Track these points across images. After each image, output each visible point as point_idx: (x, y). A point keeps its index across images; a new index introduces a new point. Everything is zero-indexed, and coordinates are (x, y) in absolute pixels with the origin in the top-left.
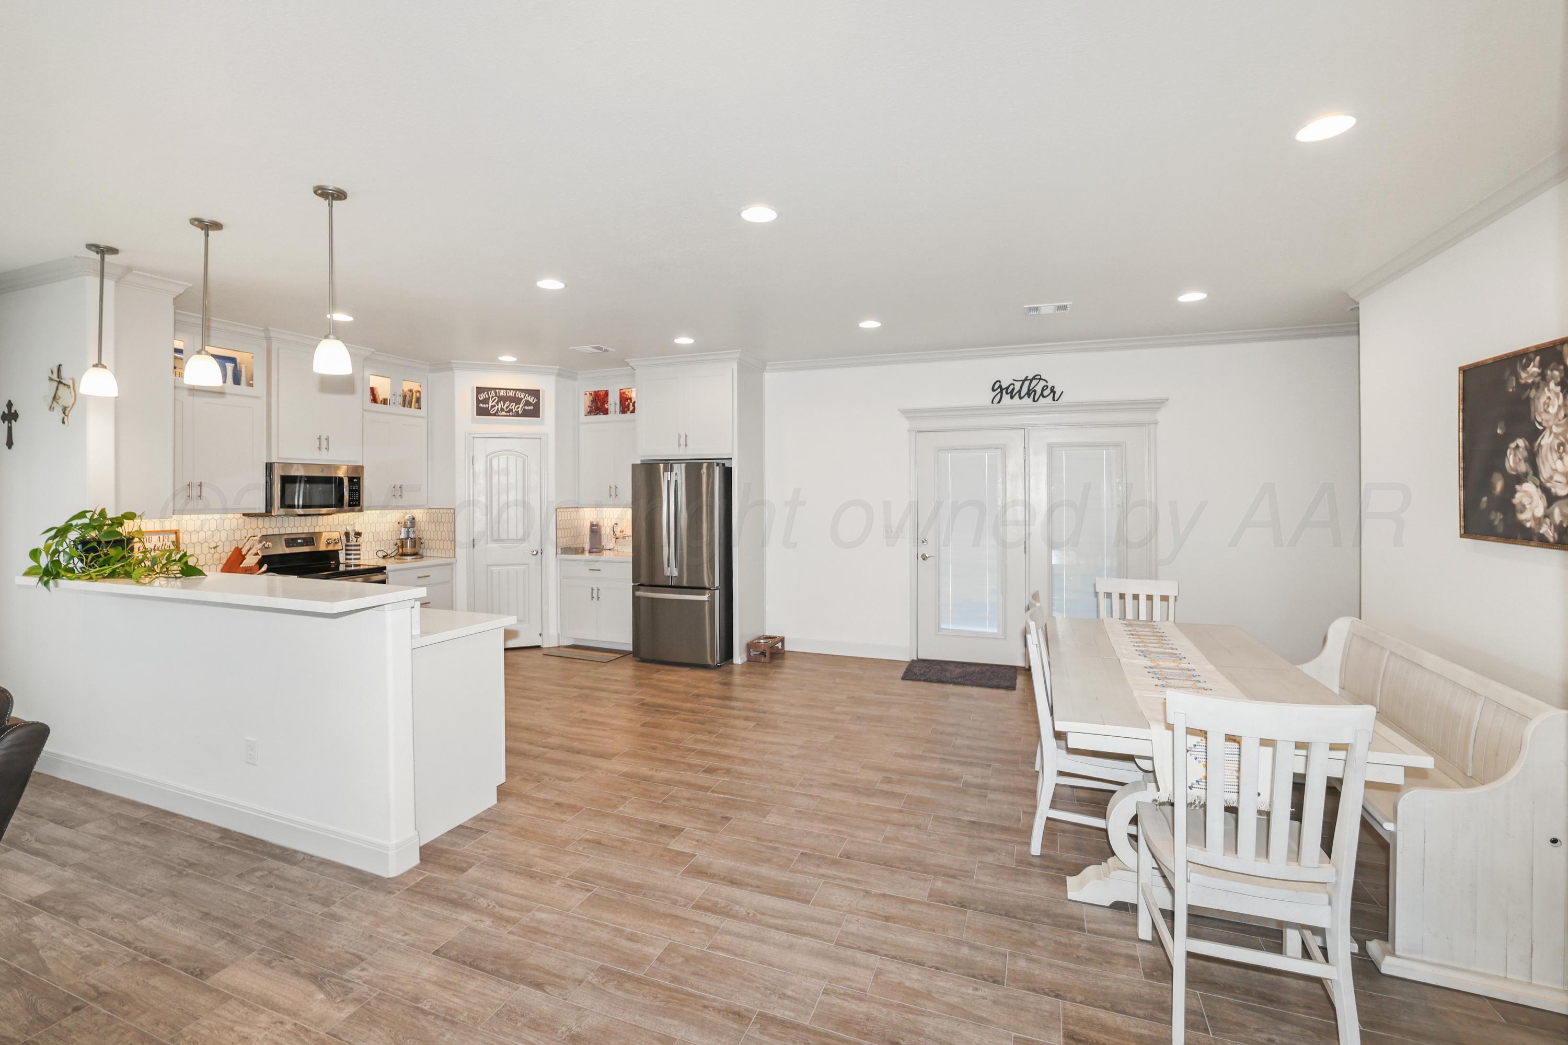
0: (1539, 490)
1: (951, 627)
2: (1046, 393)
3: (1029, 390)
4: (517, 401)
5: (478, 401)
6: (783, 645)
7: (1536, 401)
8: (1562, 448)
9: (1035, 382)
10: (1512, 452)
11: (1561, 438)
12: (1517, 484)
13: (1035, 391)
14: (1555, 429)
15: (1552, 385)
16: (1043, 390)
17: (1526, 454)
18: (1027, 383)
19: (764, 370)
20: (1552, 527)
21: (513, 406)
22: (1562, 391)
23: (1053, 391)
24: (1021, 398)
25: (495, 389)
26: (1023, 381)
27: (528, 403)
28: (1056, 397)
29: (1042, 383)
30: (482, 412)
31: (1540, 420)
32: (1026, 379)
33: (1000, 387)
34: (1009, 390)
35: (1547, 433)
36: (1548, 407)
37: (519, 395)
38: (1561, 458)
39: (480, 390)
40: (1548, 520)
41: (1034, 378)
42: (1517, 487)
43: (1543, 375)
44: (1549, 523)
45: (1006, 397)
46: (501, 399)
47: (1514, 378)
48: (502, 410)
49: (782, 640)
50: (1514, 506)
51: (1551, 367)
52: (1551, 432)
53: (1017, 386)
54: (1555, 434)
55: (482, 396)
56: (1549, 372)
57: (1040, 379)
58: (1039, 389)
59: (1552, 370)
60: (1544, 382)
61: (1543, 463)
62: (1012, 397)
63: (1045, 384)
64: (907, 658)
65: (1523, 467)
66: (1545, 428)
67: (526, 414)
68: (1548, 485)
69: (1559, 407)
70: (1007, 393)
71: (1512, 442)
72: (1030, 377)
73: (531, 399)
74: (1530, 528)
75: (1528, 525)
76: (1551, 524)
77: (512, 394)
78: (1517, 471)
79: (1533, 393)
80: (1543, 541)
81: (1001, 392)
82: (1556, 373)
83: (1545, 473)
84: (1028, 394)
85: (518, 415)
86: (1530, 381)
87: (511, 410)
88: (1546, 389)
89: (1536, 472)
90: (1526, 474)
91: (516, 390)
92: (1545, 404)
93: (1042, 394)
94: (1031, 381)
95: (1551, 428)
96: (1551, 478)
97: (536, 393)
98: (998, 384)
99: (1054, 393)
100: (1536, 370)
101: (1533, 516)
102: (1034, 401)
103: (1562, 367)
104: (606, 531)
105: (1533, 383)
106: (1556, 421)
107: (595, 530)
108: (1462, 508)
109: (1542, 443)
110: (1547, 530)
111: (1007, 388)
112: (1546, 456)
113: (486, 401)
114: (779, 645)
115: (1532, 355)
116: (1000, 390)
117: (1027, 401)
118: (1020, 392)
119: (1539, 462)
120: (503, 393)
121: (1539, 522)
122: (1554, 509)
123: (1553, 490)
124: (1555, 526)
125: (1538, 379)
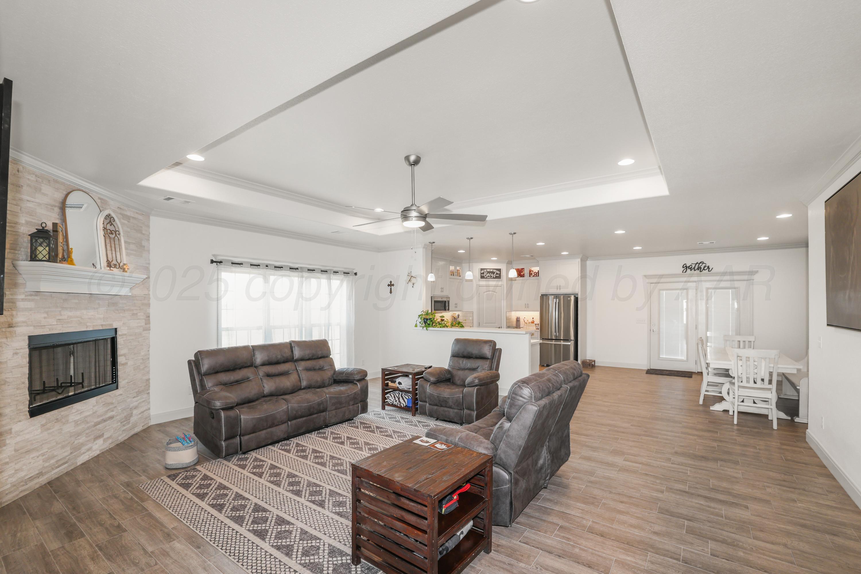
1: (664, 357)
2: (705, 268)
3: (698, 267)
4: (493, 273)
5: (481, 274)
6: (595, 363)
9: (701, 264)
13: (701, 268)
16: (704, 267)
18: (698, 265)
19: (587, 260)
21: (492, 275)
23: (708, 268)
24: (695, 270)
25: (486, 269)
26: (696, 264)
27: (497, 274)
28: (710, 270)
29: (704, 265)
30: (482, 277)
32: (697, 263)
33: (686, 266)
34: (690, 267)
37: (494, 271)
39: (482, 269)
41: (700, 263)
45: (689, 270)
46: (489, 272)
48: (489, 276)
49: (594, 361)
53: (693, 266)
55: (482, 272)
57: (703, 263)
58: (702, 267)
62: (691, 270)
63: (705, 265)
64: (646, 369)
67: (496, 277)
70: (689, 269)
72: (699, 262)
73: (498, 272)
77: (492, 270)
81: (686, 268)
84: (698, 269)
85: (494, 278)
87: (491, 276)
91: (493, 269)
93: (704, 269)
94: (699, 264)
97: (499, 270)
98: (685, 265)
99: (709, 268)
102: (700, 271)
104: (522, 321)
107: (518, 320)
111: (689, 267)
113: (483, 273)
114: (593, 363)
116: (686, 267)
117: (698, 272)
118: (694, 268)
120: (489, 270)
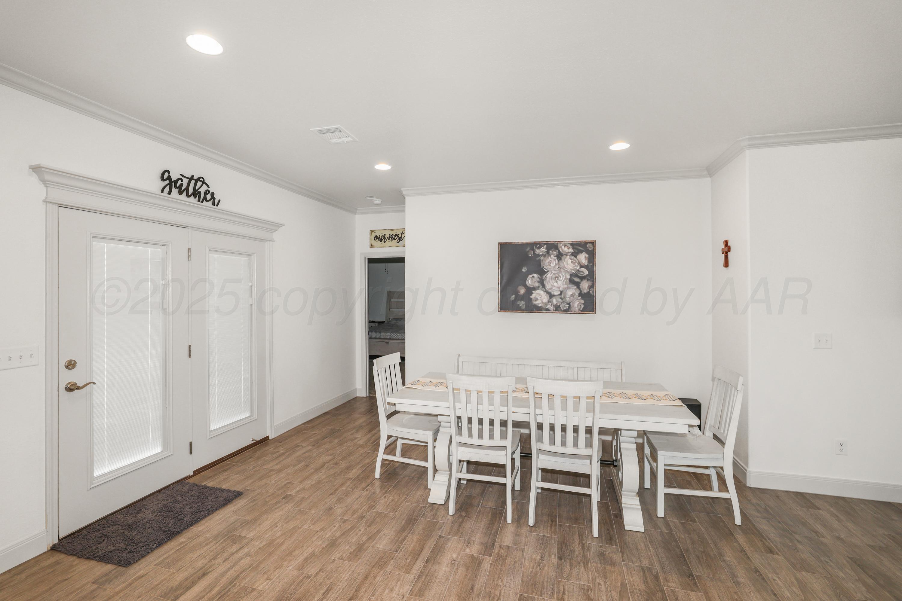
0: (545, 293)
2: (208, 198)
3: (194, 190)
7: (544, 261)
8: (557, 278)
9: (199, 183)
10: (531, 279)
11: (557, 275)
12: (533, 290)
13: (199, 193)
14: (553, 272)
15: (552, 256)
16: (206, 194)
17: (538, 280)
18: (193, 182)
20: (552, 306)
22: (557, 259)
24: (188, 196)
26: (190, 179)
28: (216, 205)
29: (205, 187)
31: (546, 268)
32: (192, 178)
33: (169, 177)
34: (178, 184)
35: (550, 273)
36: (550, 264)
38: (557, 282)
40: (550, 303)
41: (198, 179)
42: (533, 292)
43: (548, 253)
44: (550, 304)
45: (175, 191)
47: (532, 251)
50: (531, 299)
51: (552, 250)
52: (552, 273)
53: (184, 182)
54: (553, 273)
56: (551, 252)
57: (204, 182)
58: (202, 191)
59: (552, 251)
60: (548, 255)
61: (547, 283)
62: (180, 193)
63: (207, 187)
65: (537, 284)
66: (548, 271)
68: (550, 291)
69: (556, 264)
70: (176, 187)
71: (531, 275)
72: (196, 178)
74: (541, 307)
75: (540, 305)
76: (552, 305)
78: (533, 286)
79: (542, 258)
80: (548, 310)
81: (171, 184)
82: (555, 253)
83: (548, 287)
84: (194, 194)
86: (541, 254)
88: (549, 257)
89: (544, 286)
90: (539, 287)
92: (548, 262)
93: (205, 198)
94: (196, 181)
95: (552, 271)
96: (551, 288)
98: (167, 175)
99: (214, 199)
100: (544, 250)
101: (542, 302)
102: (199, 203)
103: (557, 251)
105: (542, 254)
106: (554, 269)
108: (499, 300)
109: (547, 276)
110: (549, 306)
111: (176, 182)
112: (549, 281)
115: (543, 245)
116: (169, 181)
117: (194, 202)
118: (186, 189)
119: (545, 283)
121: (546, 304)
122: (553, 299)
123: (552, 293)
124: (554, 305)
125: (545, 253)
